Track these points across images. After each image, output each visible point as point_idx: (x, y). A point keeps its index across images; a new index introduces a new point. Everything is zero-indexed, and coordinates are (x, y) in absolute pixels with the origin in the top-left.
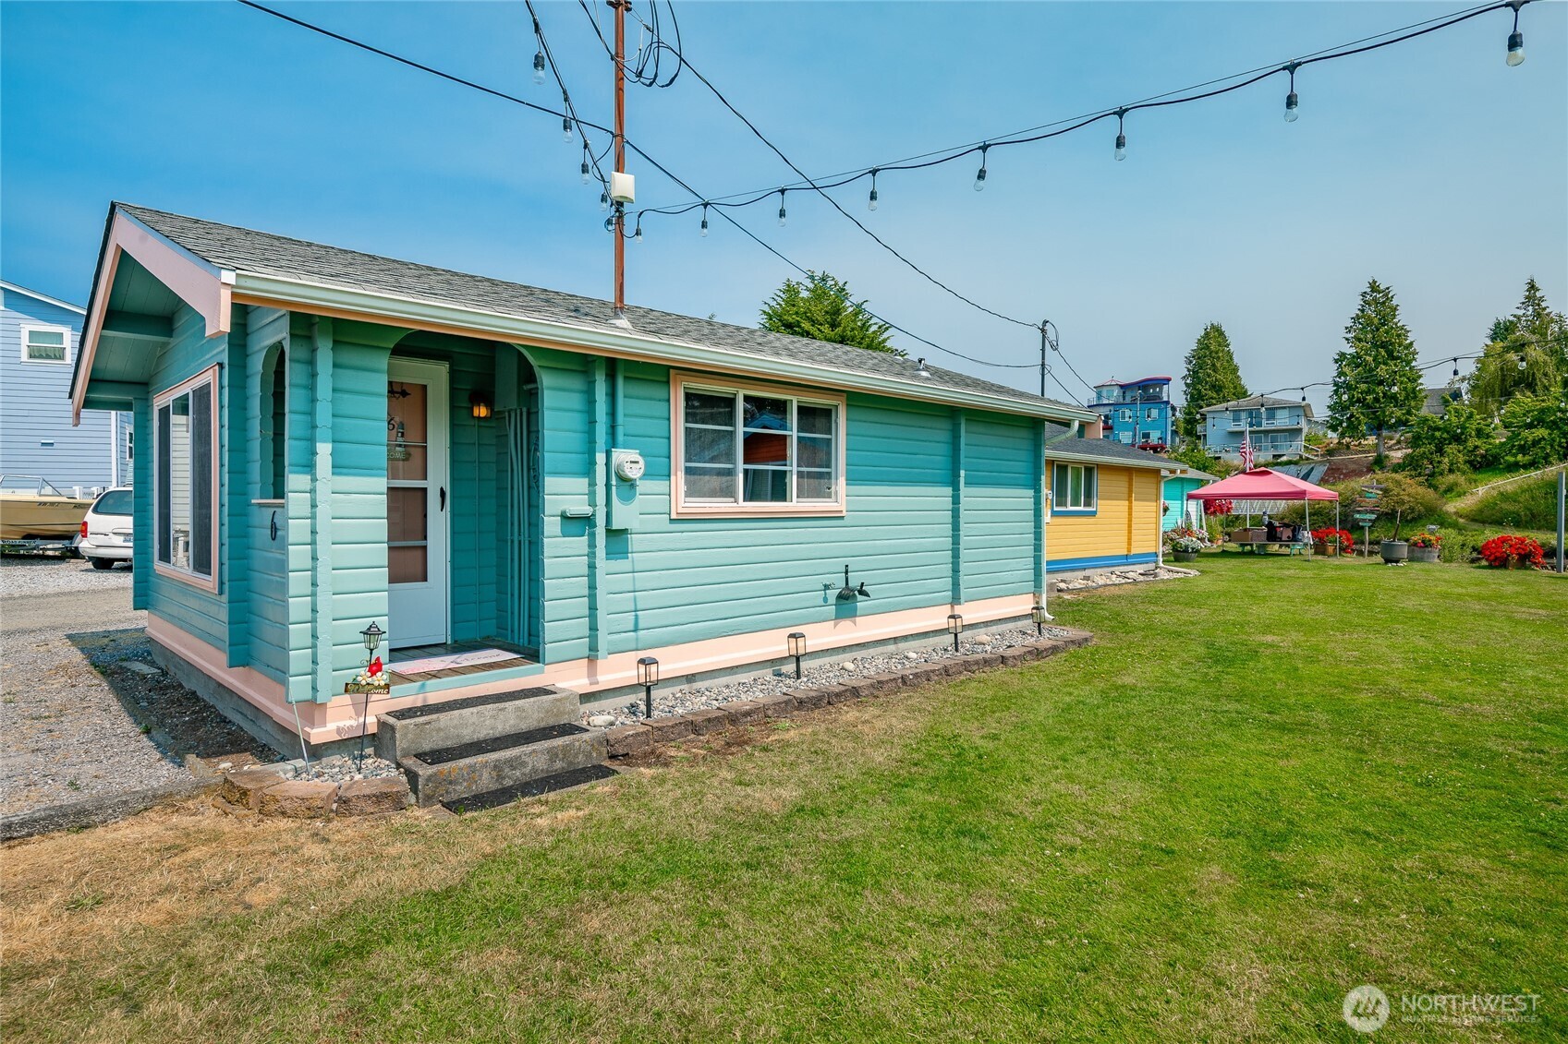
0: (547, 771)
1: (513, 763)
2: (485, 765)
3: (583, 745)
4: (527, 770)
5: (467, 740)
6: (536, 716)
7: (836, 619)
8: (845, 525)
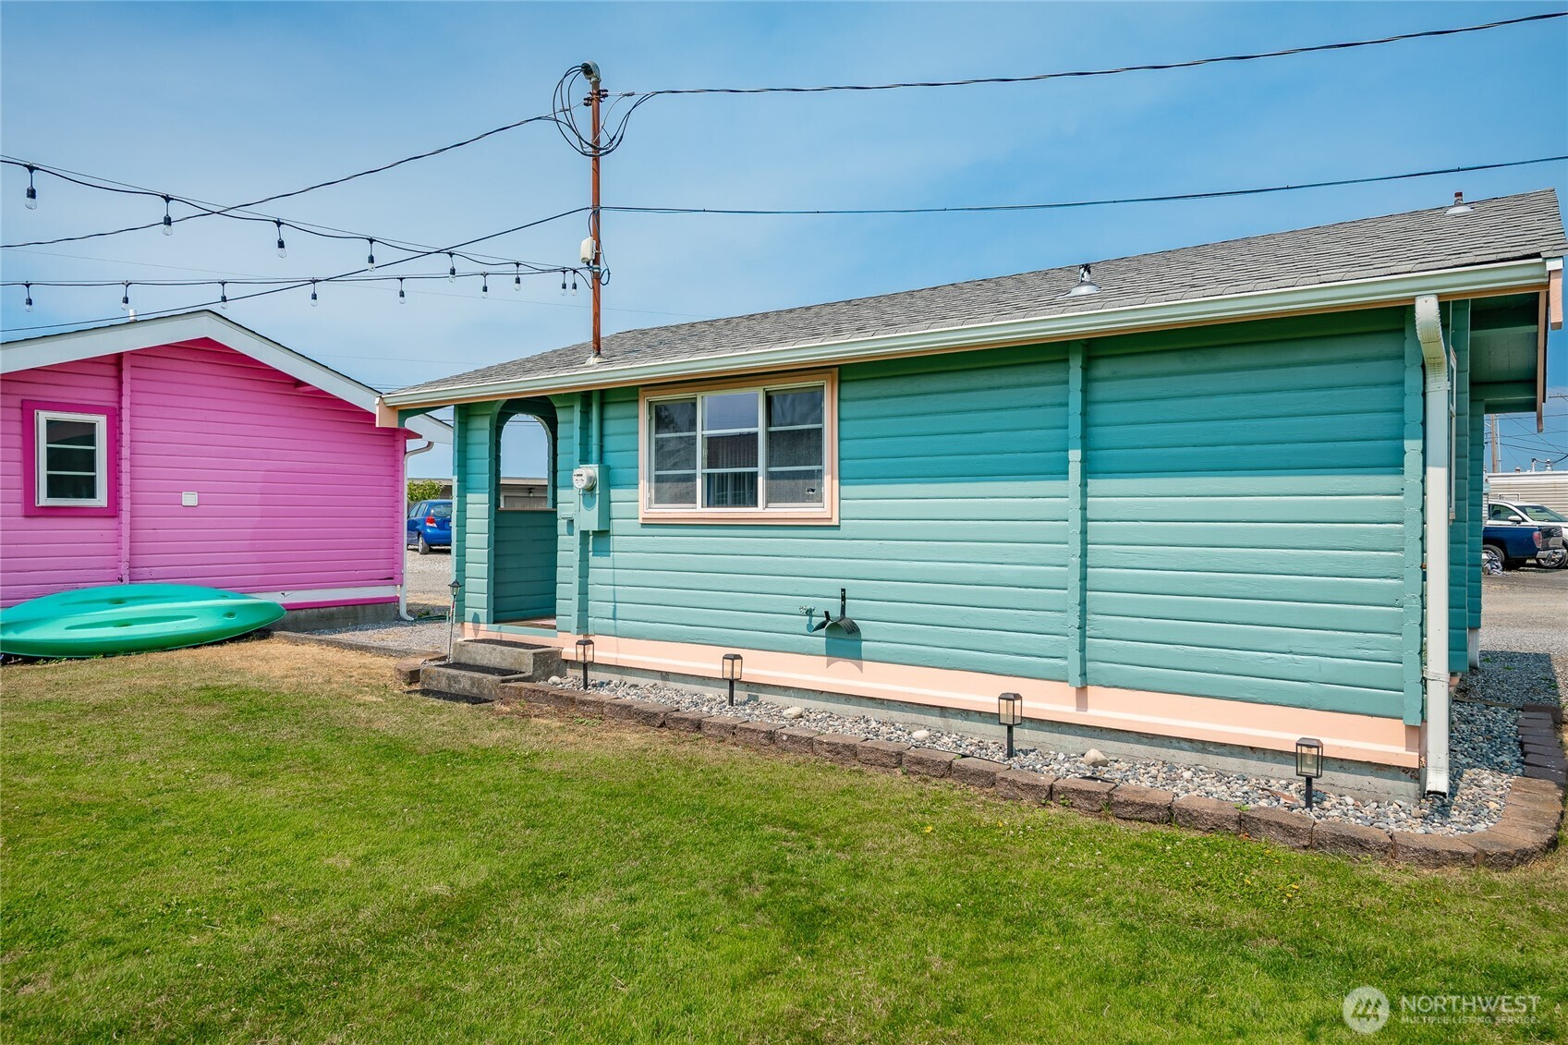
0: (470, 692)
1: (455, 679)
2: (444, 674)
3: (487, 682)
4: (461, 686)
7: (827, 655)
8: (842, 537)
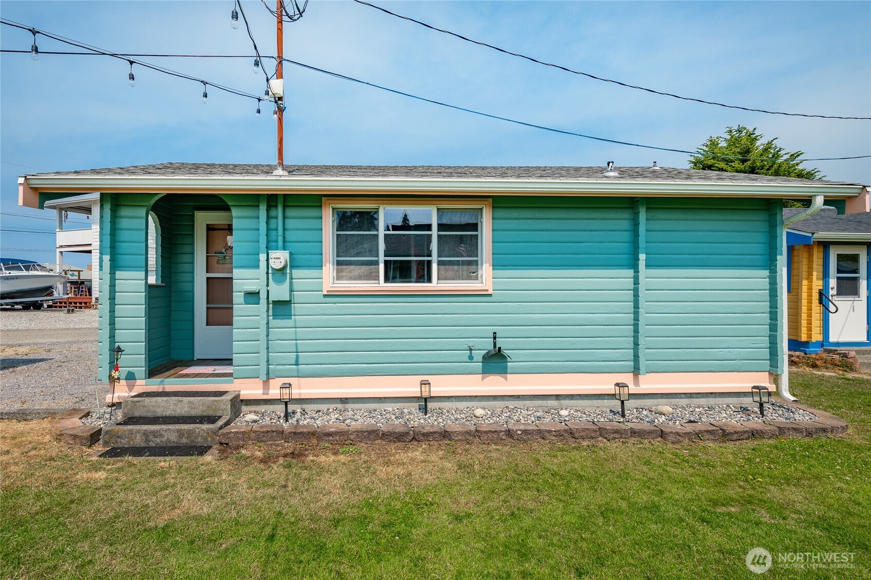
0: (177, 443)
1: (155, 434)
2: (139, 431)
3: (202, 432)
4: (164, 439)
5: (159, 414)
6: (201, 408)
7: (483, 373)
8: (493, 301)
